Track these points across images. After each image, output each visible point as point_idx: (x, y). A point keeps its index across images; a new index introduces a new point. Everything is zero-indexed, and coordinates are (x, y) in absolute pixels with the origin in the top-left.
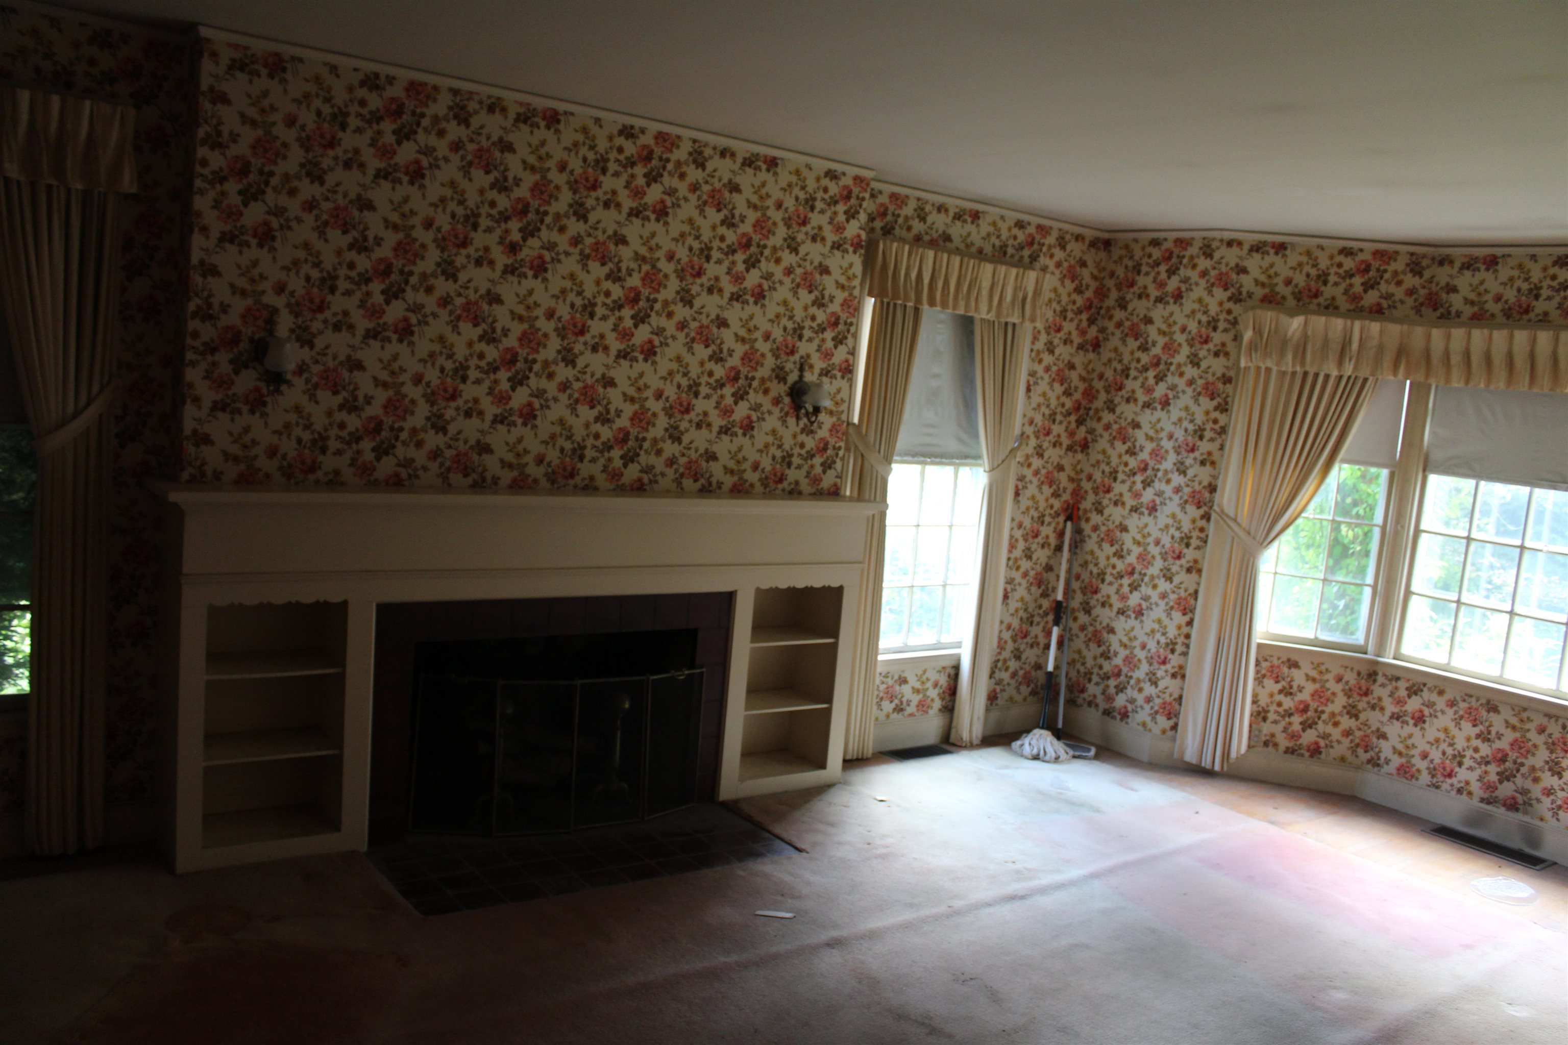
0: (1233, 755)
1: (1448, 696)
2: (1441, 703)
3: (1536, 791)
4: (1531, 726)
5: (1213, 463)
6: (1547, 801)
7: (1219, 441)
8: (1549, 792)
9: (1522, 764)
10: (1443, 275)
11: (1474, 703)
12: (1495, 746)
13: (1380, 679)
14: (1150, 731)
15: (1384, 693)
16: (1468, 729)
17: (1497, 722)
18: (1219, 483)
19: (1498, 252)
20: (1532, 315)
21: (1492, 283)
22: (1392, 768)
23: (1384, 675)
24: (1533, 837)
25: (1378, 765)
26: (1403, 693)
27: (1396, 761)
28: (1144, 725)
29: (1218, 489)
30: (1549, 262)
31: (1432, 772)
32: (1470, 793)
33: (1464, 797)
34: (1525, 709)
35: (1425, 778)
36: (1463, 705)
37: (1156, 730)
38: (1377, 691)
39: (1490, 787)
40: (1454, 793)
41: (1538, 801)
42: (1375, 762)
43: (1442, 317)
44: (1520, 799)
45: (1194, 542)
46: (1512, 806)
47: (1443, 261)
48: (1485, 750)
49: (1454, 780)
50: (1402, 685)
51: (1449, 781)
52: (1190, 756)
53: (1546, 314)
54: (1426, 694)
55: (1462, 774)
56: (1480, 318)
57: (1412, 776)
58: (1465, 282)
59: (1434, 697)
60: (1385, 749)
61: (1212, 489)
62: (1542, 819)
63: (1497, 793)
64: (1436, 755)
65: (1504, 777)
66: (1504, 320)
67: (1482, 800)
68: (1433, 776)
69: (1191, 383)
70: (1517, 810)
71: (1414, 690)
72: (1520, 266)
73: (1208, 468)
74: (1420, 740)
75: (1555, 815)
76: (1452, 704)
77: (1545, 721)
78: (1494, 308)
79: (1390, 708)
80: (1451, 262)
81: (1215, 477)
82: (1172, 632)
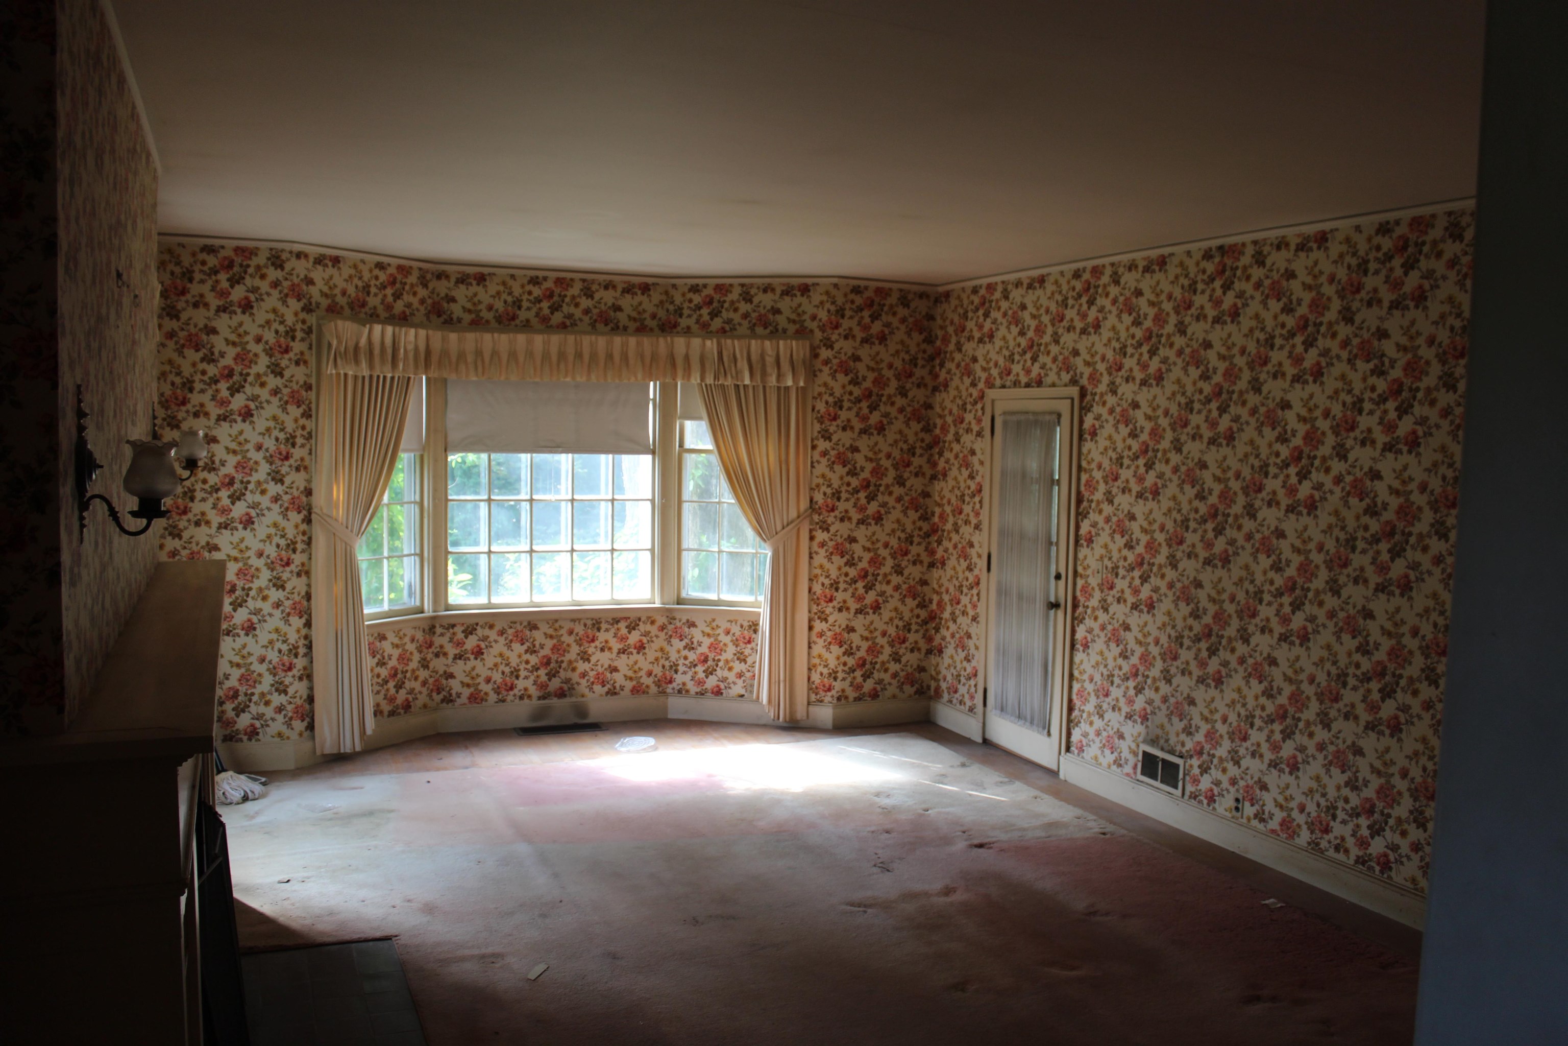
0: (369, 731)
1: (498, 627)
2: (493, 635)
3: (575, 677)
4: (563, 632)
5: (306, 468)
6: (584, 682)
7: (308, 446)
8: (584, 675)
9: (562, 662)
10: (442, 287)
11: (519, 628)
12: (540, 655)
13: (439, 630)
14: (288, 738)
15: (444, 641)
16: (518, 648)
17: (538, 636)
18: (314, 486)
19: (486, 271)
20: (517, 322)
21: (484, 295)
22: (464, 699)
23: (441, 626)
24: (581, 711)
25: (452, 701)
26: (460, 636)
27: (466, 692)
28: (280, 735)
29: (314, 492)
30: (525, 281)
31: (497, 691)
32: (529, 697)
33: (526, 701)
34: (556, 621)
35: (493, 697)
36: (510, 631)
37: (294, 735)
38: (438, 641)
39: (542, 686)
40: (517, 701)
41: (578, 684)
42: (448, 700)
43: (445, 322)
44: (565, 687)
45: (300, 546)
46: (561, 694)
47: (440, 276)
48: (534, 660)
49: (516, 691)
50: (459, 630)
51: (511, 693)
52: (329, 748)
53: (528, 321)
54: (480, 632)
55: (521, 684)
56: (477, 324)
57: (482, 700)
58: (461, 294)
59: (487, 632)
60: (455, 685)
61: (309, 492)
62: (583, 696)
63: (549, 689)
64: (497, 677)
65: (551, 675)
66: (496, 325)
67: (539, 698)
68: (498, 694)
69: (275, 392)
70: (565, 696)
71: (469, 631)
72: (504, 283)
73: (302, 474)
74: (482, 669)
75: (591, 689)
76: (502, 633)
77: (571, 625)
78: (487, 315)
79: (452, 651)
80: (447, 277)
81: (309, 481)
82: (293, 637)
